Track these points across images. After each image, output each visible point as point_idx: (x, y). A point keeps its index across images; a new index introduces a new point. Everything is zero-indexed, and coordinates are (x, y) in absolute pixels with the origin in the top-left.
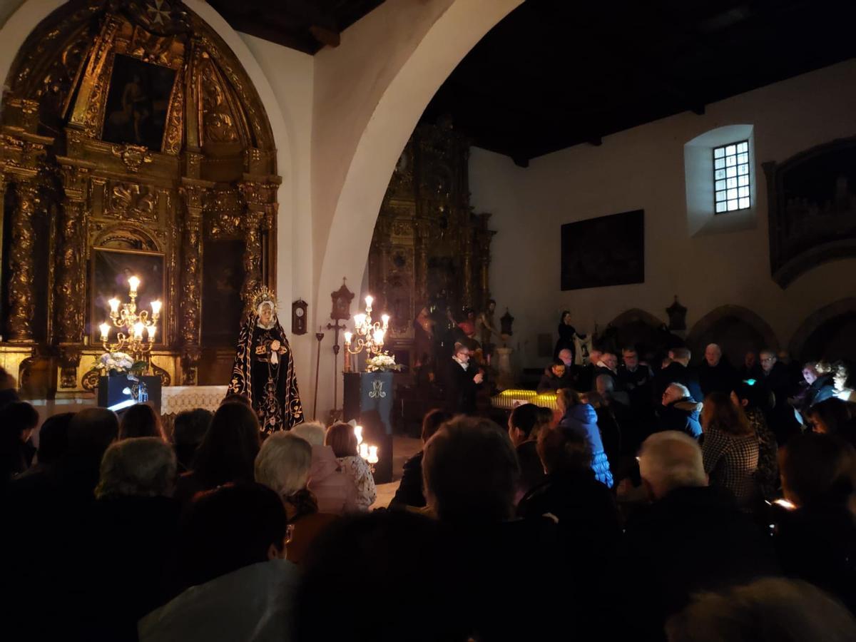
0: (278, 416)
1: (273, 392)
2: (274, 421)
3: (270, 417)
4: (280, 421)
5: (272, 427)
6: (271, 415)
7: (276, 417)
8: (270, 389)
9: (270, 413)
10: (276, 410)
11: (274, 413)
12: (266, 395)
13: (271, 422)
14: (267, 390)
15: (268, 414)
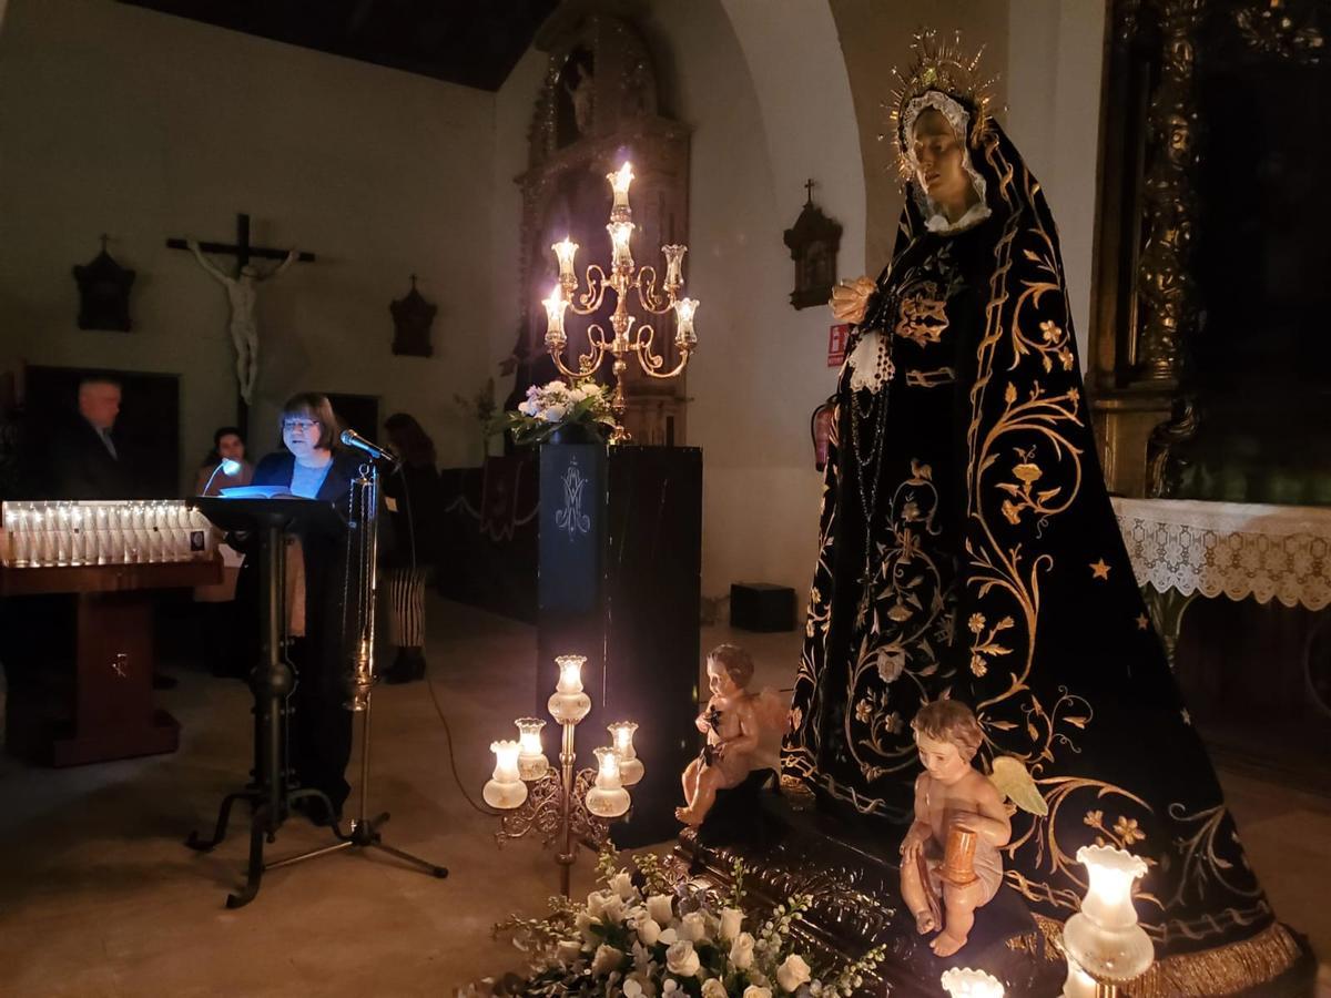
0: (924, 646)
1: (916, 527)
2: (899, 662)
3: (884, 640)
4: (928, 671)
5: (879, 686)
6: (890, 632)
7: (909, 648)
8: (910, 513)
9: (885, 622)
10: (918, 617)
11: (906, 628)
12: (890, 540)
13: (882, 660)
14: (898, 518)
15: (875, 628)
